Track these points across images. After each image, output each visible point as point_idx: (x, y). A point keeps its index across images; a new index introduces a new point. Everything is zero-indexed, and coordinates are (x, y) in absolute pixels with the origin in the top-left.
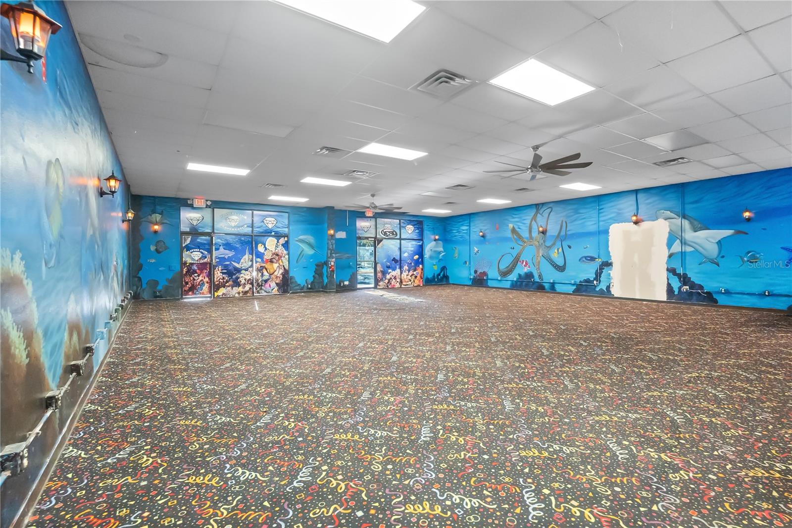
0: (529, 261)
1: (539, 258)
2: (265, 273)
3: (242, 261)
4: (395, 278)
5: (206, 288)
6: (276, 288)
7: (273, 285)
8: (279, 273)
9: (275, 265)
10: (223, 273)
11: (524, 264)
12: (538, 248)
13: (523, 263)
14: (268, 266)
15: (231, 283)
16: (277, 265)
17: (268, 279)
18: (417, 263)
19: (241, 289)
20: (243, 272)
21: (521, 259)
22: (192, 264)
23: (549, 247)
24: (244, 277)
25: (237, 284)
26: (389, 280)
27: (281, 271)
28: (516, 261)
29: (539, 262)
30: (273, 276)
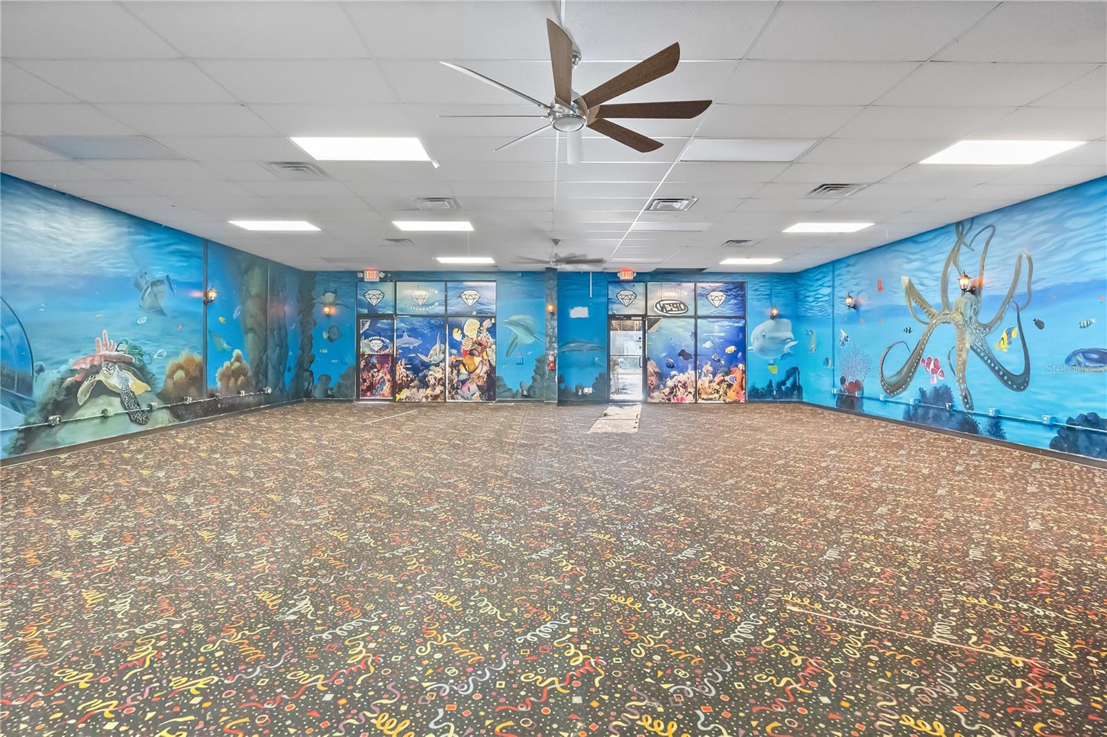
0: (943, 361)
1: (964, 354)
2: (463, 370)
3: (431, 352)
4: (685, 386)
5: (387, 388)
6: (478, 394)
7: (474, 388)
8: (482, 371)
9: (477, 360)
10: (407, 369)
11: (932, 366)
12: (961, 328)
13: (928, 364)
14: (466, 360)
15: (416, 382)
16: (480, 359)
17: (467, 380)
18: (733, 360)
19: (429, 391)
20: (432, 367)
21: (925, 356)
22: (371, 356)
23: (988, 327)
24: (434, 374)
25: (424, 384)
26: (672, 389)
27: (486, 368)
28: (916, 359)
29: (964, 363)
30: (473, 375)
